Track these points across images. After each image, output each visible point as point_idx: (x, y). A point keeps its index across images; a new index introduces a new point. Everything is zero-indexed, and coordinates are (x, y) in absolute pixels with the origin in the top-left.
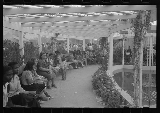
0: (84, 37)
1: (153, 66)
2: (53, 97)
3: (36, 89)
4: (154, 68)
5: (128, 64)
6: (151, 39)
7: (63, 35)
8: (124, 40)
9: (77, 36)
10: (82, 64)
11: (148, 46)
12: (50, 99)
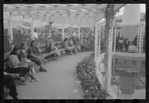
0: (79, 25)
1: (142, 53)
2: (37, 80)
3: (21, 72)
4: (144, 55)
5: (119, 52)
6: (142, 27)
7: (57, 24)
8: (116, 28)
9: (72, 25)
10: (76, 51)
11: (138, 34)
12: (35, 81)
